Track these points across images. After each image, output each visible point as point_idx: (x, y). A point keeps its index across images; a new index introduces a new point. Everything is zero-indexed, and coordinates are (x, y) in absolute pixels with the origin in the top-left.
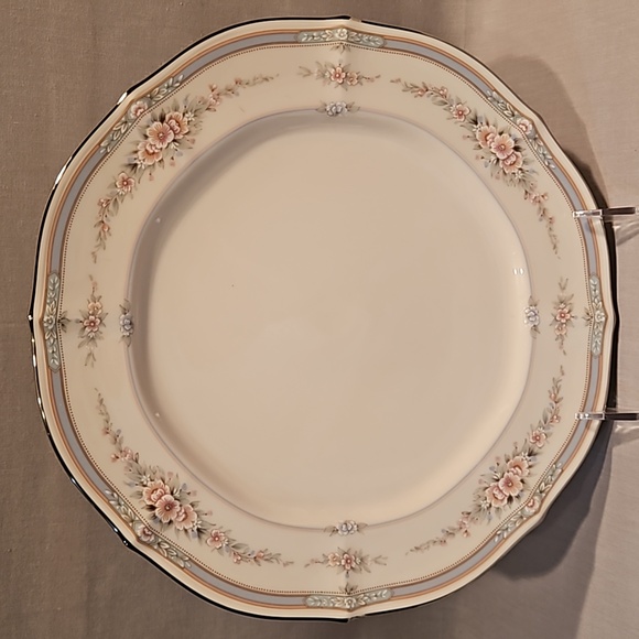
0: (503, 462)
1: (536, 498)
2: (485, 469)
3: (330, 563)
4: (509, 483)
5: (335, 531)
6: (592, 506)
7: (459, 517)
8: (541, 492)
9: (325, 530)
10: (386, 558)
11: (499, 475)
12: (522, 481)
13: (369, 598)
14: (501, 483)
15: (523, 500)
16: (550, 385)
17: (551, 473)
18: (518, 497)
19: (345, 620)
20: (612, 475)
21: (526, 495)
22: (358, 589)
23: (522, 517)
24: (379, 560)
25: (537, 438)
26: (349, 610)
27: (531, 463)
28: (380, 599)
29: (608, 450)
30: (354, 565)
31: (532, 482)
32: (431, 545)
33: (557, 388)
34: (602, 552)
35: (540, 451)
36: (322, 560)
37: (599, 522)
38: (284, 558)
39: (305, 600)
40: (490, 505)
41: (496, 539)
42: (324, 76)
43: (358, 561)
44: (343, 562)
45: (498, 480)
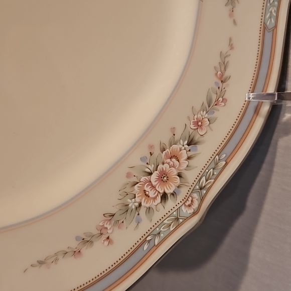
0: (157, 151)
1: (195, 195)
2: (135, 160)
4: (164, 177)
6: (250, 203)
7: (99, 220)
8: (201, 189)
11: (152, 167)
12: (179, 175)
14: (154, 178)
15: (180, 198)
16: (216, 60)
17: (213, 165)
18: (173, 194)
20: (275, 169)
21: (184, 192)
23: (177, 219)
25: (198, 124)
27: (190, 154)
29: (273, 142)
31: (191, 176)
32: (60, 257)
33: (224, 65)
34: (257, 253)
35: (202, 139)
37: (255, 220)
40: (140, 205)
41: (146, 247)
45: (150, 174)
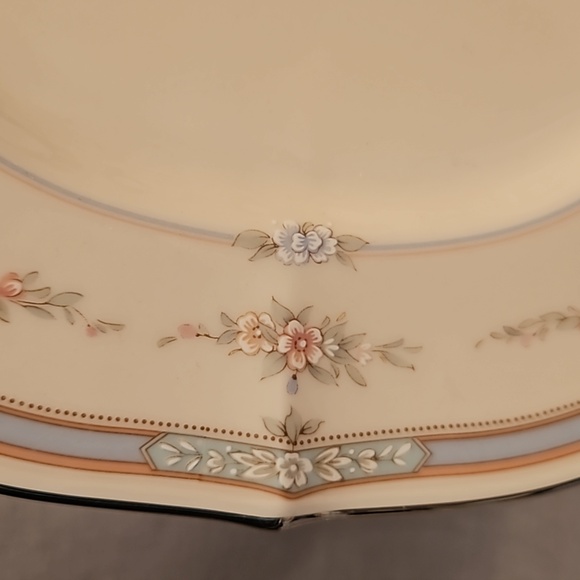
3: (242, 343)
5: (267, 247)
9: (236, 241)
10: (416, 349)
13: (355, 461)
19: (272, 525)
22: (324, 431)
24: (396, 352)
26: (288, 494)
28: (388, 469)
30: (316, 357)
36: (216, 328)
38: (93, 308)
39: (145, 449)
42: (342, 345)
43: (331, 347)
44: (283, 344)
